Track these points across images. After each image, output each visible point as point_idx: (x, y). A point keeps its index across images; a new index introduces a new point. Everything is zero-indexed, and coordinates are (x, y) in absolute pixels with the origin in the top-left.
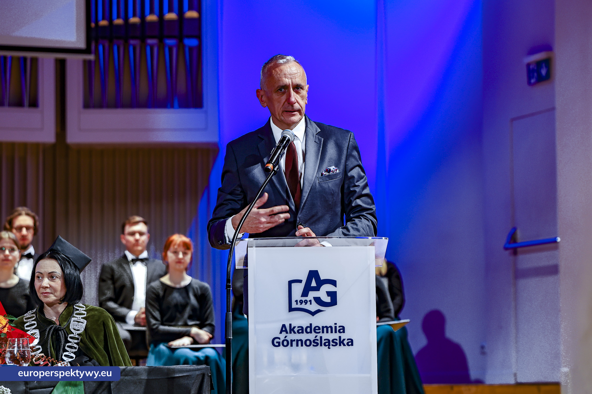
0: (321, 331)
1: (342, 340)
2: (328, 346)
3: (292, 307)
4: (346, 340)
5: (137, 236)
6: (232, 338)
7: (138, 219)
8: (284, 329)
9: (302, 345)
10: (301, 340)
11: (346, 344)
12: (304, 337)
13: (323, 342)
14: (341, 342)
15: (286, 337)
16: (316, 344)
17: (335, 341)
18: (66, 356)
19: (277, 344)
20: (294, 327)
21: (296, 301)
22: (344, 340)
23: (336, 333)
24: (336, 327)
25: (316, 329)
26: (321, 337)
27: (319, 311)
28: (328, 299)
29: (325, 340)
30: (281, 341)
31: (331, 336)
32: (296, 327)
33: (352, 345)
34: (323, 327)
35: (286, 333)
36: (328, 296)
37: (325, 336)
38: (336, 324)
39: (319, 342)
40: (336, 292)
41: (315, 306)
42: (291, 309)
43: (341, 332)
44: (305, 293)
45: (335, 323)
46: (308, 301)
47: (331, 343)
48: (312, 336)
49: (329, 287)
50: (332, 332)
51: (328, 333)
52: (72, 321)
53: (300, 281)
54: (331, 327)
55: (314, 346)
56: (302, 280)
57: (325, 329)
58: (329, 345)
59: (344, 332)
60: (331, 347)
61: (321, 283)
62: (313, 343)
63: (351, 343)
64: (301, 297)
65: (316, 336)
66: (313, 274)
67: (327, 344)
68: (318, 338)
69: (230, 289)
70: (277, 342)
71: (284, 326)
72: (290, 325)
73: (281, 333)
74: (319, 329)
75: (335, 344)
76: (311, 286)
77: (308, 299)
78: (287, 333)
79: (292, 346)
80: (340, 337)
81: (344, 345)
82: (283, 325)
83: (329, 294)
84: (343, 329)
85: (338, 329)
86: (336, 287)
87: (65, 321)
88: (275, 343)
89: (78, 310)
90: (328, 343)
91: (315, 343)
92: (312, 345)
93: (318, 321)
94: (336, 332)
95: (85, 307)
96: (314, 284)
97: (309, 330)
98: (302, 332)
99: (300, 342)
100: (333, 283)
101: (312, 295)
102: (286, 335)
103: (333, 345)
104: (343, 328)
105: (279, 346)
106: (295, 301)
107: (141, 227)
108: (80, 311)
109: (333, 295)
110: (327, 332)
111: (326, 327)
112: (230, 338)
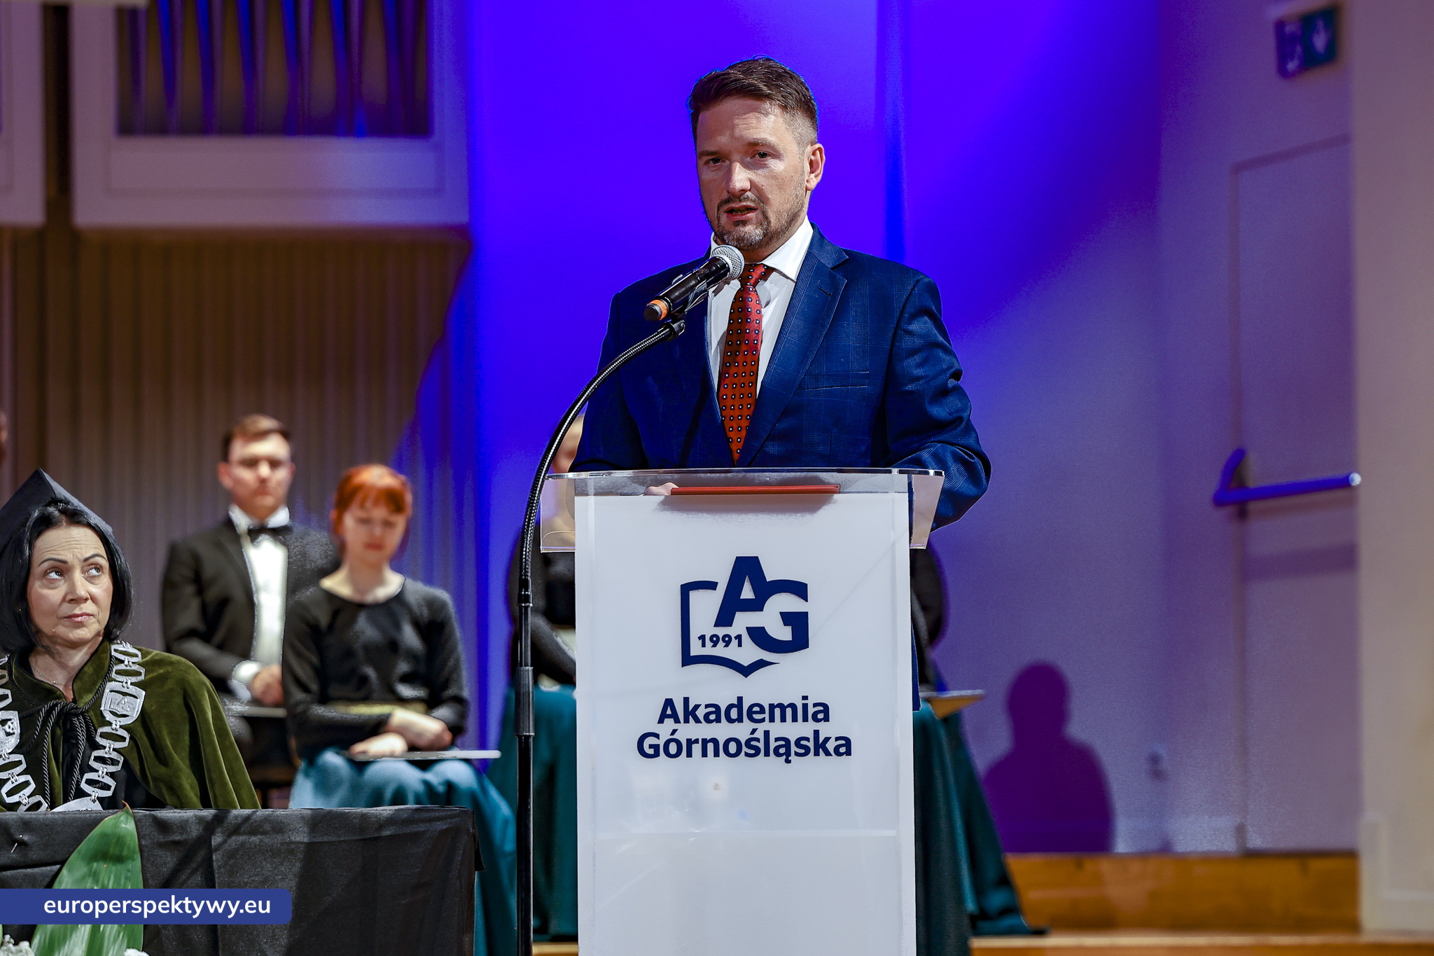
0: (767, 715)
1: (821, 740)
2: (784, 757)
3: (691, 655)
4: (833, 740)
5: (264, 470)
6: (531, 734)
7: (266, 423)
8: (669, 712)
9: (716, 754)
10: (715, 741)
11: (832, 752)
12: (722, 731)
13: (773, 745)
14: (820, 747)
15: (674, 732)
16: (753, 752)
17: (803, 742)
18: (89, 782)
19: (651, 751)
20: (697, 707)
21: (702, 638)
22: (827, 739)
23: (807, 721)
24: (805, 707)
25: (755, 712)
26: (767, 733)
27: (761, 664)
28: (783, 633)
29: (777, 740)
30: (661, 742)
31: (793, 730)
32: (700, 705)
33: (848, 753)
34: (772, 707)
35: (675, 722)
36: (785, 624)
37: (779, 729)
38: (805, 698)
39: (761, 745)
40: (807, 612)
41: (748, 653)
42: (688, 659)
43: (819, 721)
44: (724, 618)
45: (803, 697)
46: (733, 639)
47: (794, 748)
48: (742, 731)
49: (788, 602)
50: (795, 719)
51: (785, 721)
52: (107, 691)
53: (712, 586)
54: (793, 706)
55: (747, 755)
56: (717, 583)
57: (777, 711)
58: (788, 754)
59: (826, 719)
60: (793, 757)
61: (766, 590)
62: (745, 749)
63: (845, 747)
64: (714, 626)
65: (754, 731)
66: (747, 568)
67: (782, 750)
68: (759, 734)
69: (527, 607)
70: (651, 746)
71: (669, 703)
72: (686, 700)
73: (661, 721)
74: (762, 711)
75: (802, 751)
76: (741, 598)
77: (732, 631)
78: (677, 721)
79: (689, 755)
80: (816, 733)
81: (827, 753)
82: (666, 699)
83: (787, 618)
84: (823, 712)
85: (811, 710)
86: (807, 601)
87: (89, 691)
88: (647, 747)
89: (123, 662)
90: (784, 750)
91: (752, 748)
92: (743, 753)
93: (759, 689)
94: (805, 719)
95: (139, 653)
96: (747, 593)
97: (734, 713)
98: (718, 720)
99: (710, 746)
100: (799, 589)
101: (743, 621)
102: (676, 726)
103: (797, 754)
104: (826, 708)
105: (656, 754)
106: (700, 638)
107: (274, 446)
108: (126, 666)
109: (797, 622)
110: (783, 719)
111: (781, 706)
112: (528, 734)
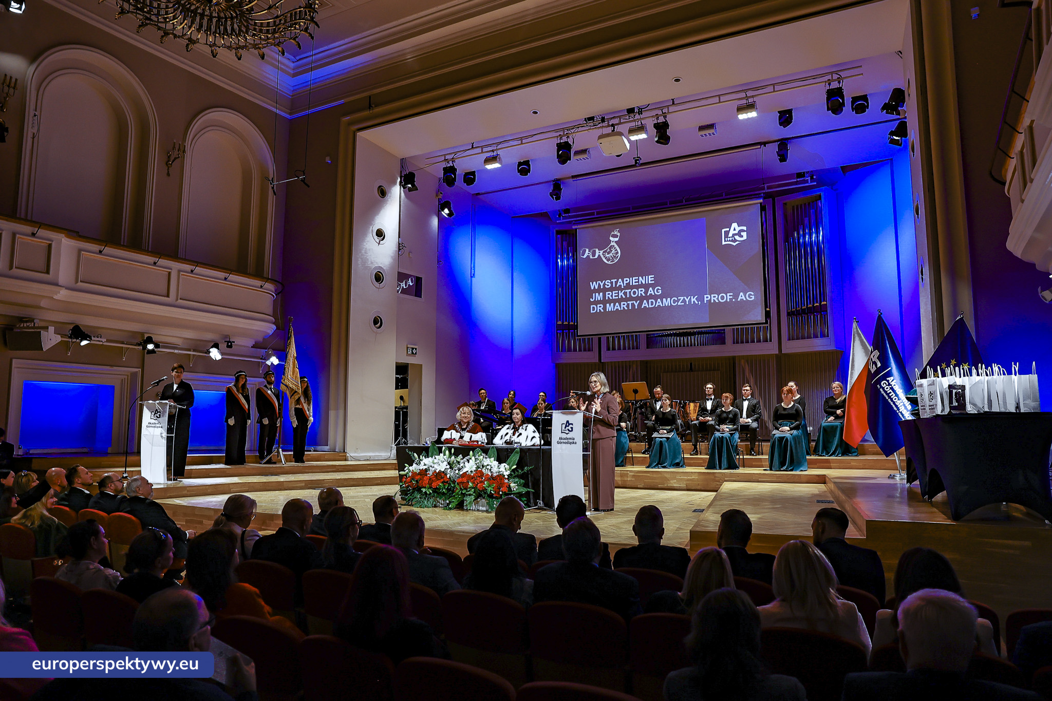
12: (565, 441)
28: (570, 429)
31: (571, 441)
33: (576, 444)
37: (570, 441)
41: (567, 432)
42: (562, 432)
44: (565, 428)
48: (566, 441)
56: (565, 423)
59: (574, 440)
61: (569, 424)
66: (568, 422)
73: (559, 440)
93: (568, 436)
100: (572, 424)
101: (567, 428)
109: (572, 428)
